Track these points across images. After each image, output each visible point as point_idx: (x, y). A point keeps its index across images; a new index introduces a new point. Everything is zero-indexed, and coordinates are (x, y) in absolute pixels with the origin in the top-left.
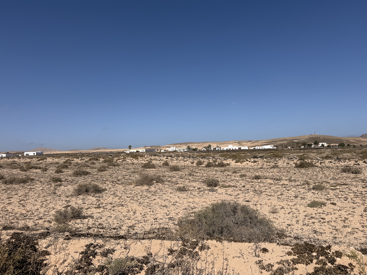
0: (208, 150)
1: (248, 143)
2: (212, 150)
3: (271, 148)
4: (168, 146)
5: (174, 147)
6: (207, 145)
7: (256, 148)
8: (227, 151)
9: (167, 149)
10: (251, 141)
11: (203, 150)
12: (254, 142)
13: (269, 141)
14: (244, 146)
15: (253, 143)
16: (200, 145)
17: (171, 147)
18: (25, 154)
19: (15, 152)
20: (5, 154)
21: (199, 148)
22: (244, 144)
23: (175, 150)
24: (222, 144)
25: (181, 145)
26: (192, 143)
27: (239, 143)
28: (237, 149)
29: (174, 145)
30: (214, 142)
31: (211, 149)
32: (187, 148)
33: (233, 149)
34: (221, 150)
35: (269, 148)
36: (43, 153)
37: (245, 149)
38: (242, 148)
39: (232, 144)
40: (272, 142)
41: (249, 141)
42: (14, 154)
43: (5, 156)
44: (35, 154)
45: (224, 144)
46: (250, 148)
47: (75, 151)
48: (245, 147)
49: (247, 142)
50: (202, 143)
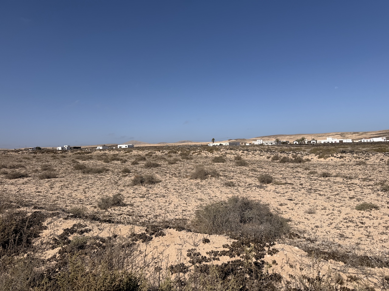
0: (301, 143)
1: (354, 135)
2: (307, 143)
3: (383, 140)
4: (255, 139)
5: (260, 140)
6: (300, 138)
7: (363, 141)
8: (325, 144)
9: (253, 142)
10: (357, 133)
11: (294, 143)
12: (362, 134)
13: (381, 132)
14: (347, 138)
15: (359, 135)
16: (292, 137)
17: (257, 140)
18: (119, 146)
19: (110, 145)
20: (102, 147)
21: (291, 141)
22: (348, 136)
23: (262, 143)
24: (320, 136)
25: (269, 138)
26: (283, 136)
27: (342, 135)
28: (338, 142)
29: (262, 137)
30: (311, 134)
31: (304, 142)
32: (275, 142)
33: (332, 142)
34: (318, 143)
35: (380, 141)
36: (134, 146)
37: (347, 142)
38: (345, 141)
39: (333, 136)
40: (386, 133)
41: (355, 133)
42: (109, 146)
43: (102, 149)
44: (127, 147)
45: (323, 136)
46: (355, 141)
47: (162, 144)
48: (347, 140)
49: (352, 134)
50: (295, 135)
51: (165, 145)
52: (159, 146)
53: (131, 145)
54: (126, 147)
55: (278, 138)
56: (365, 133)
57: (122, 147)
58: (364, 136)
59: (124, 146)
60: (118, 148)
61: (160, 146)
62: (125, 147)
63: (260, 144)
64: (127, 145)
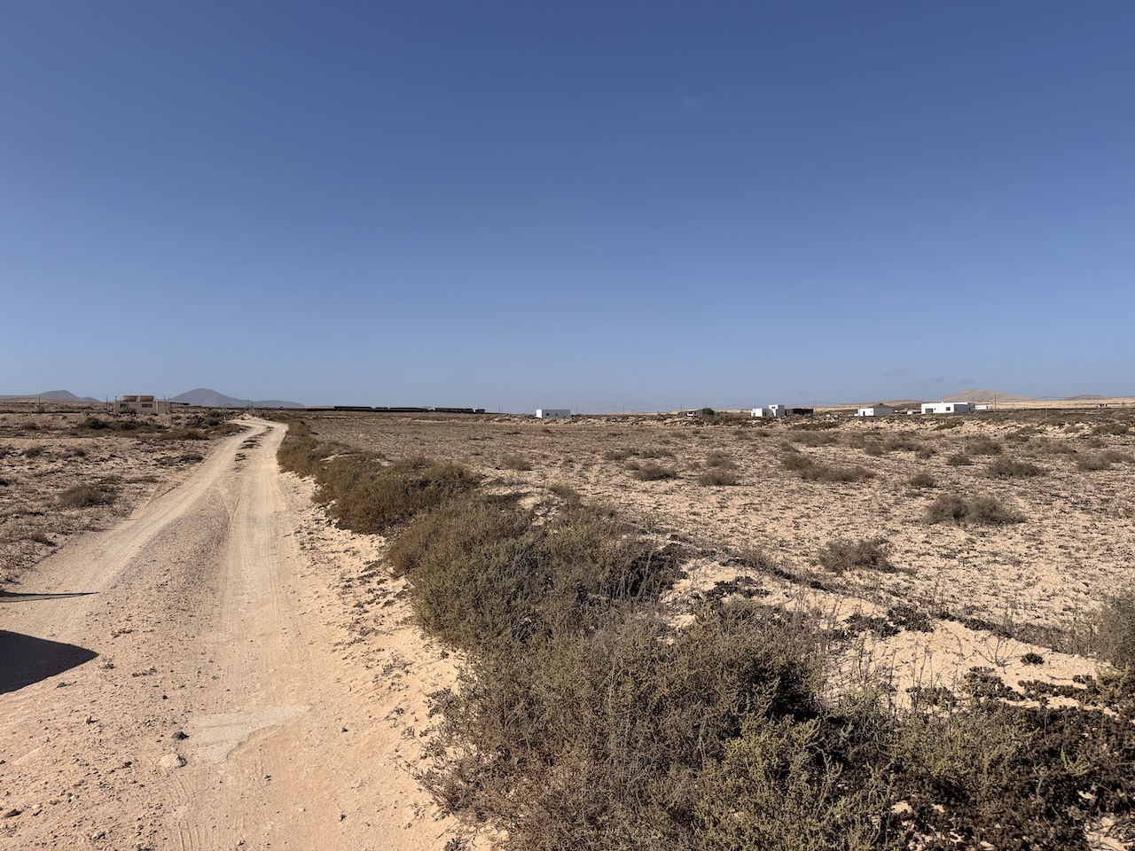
18: (924, 407)
20: (872, 409)
42: (894, 408)
43: (872, 414)
44: (952, 410)
47: (1086, 401)
51: (1094, 403)
52: (1067, 407)
53: (966, 403)
54: (948, 409)
57: (935, 412)
59: (940, 408)
60: (923, 412)
61: (1075, 407)
62: (945, 411)
64: (951, 406)
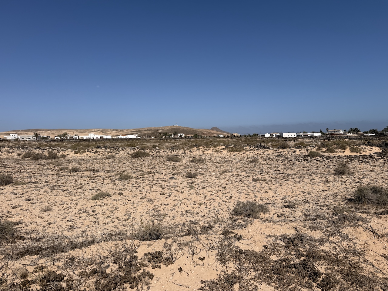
0: (63, 139)
1: (113, 132)
5: (15, 134)
7: (120, 138)
8: (87, 140)
9: (5, 137)
10: (116, 130)
11: (56, 139)
14: (108, 134)
21: (52, 136)
23: (17, 138)
28: (99, 138)
32: (34, 137)
33: (94, 138)
34: (80, 138)
35: (133, 137)
38: (105, 137)
39: (95, 132)
40: (138, 131)
46: (114, 138)
55: (38, 132)
56: (123, 130)
58: (121, 133)
63: (14, 138)
